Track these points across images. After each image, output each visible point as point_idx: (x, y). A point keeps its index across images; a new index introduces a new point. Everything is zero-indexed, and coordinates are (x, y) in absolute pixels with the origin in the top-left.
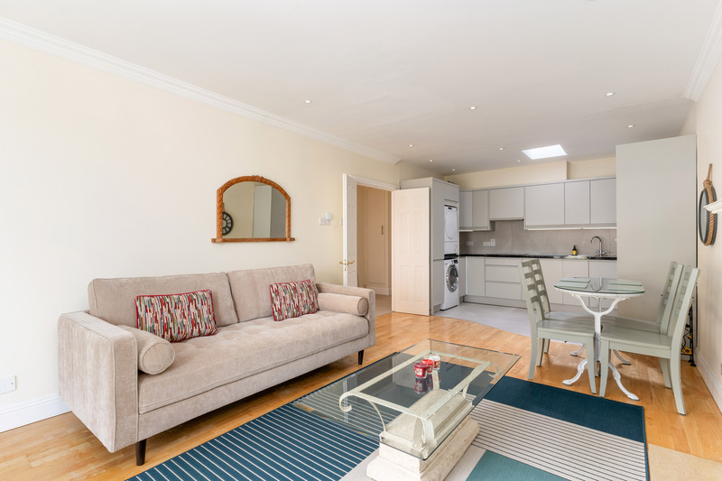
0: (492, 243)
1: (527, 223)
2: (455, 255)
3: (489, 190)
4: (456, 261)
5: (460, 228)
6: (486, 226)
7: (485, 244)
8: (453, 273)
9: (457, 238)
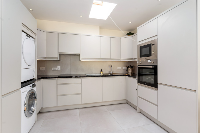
0: (59, 68)
1: (82, 57)
2: (33, 80)
3: (58, 33)
4: (34, 86)
5: (38, 57)
6: (56, 57)
7: (54, 69)
8: (32, 96)
9: (34, 65)
